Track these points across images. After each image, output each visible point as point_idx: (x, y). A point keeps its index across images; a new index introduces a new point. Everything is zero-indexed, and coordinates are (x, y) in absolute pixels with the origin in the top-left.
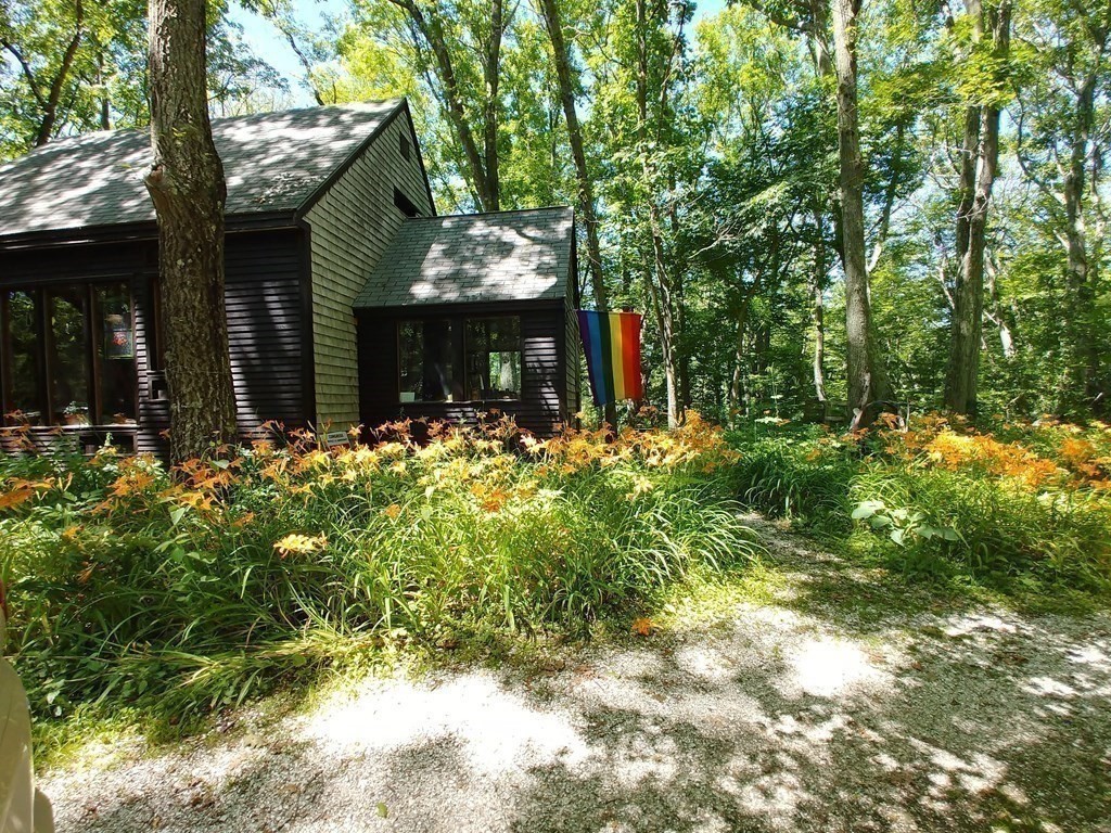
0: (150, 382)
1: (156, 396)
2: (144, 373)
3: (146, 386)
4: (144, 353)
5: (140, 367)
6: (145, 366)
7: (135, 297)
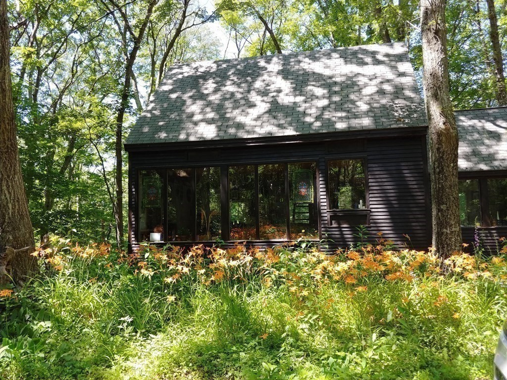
0: (329, 217)
1: (331, 224)
2: (325, 211)
3: (326, 218)
4: (325, 200)
5: (322, 208)
6: (326, 208)
7: (319, 170)
